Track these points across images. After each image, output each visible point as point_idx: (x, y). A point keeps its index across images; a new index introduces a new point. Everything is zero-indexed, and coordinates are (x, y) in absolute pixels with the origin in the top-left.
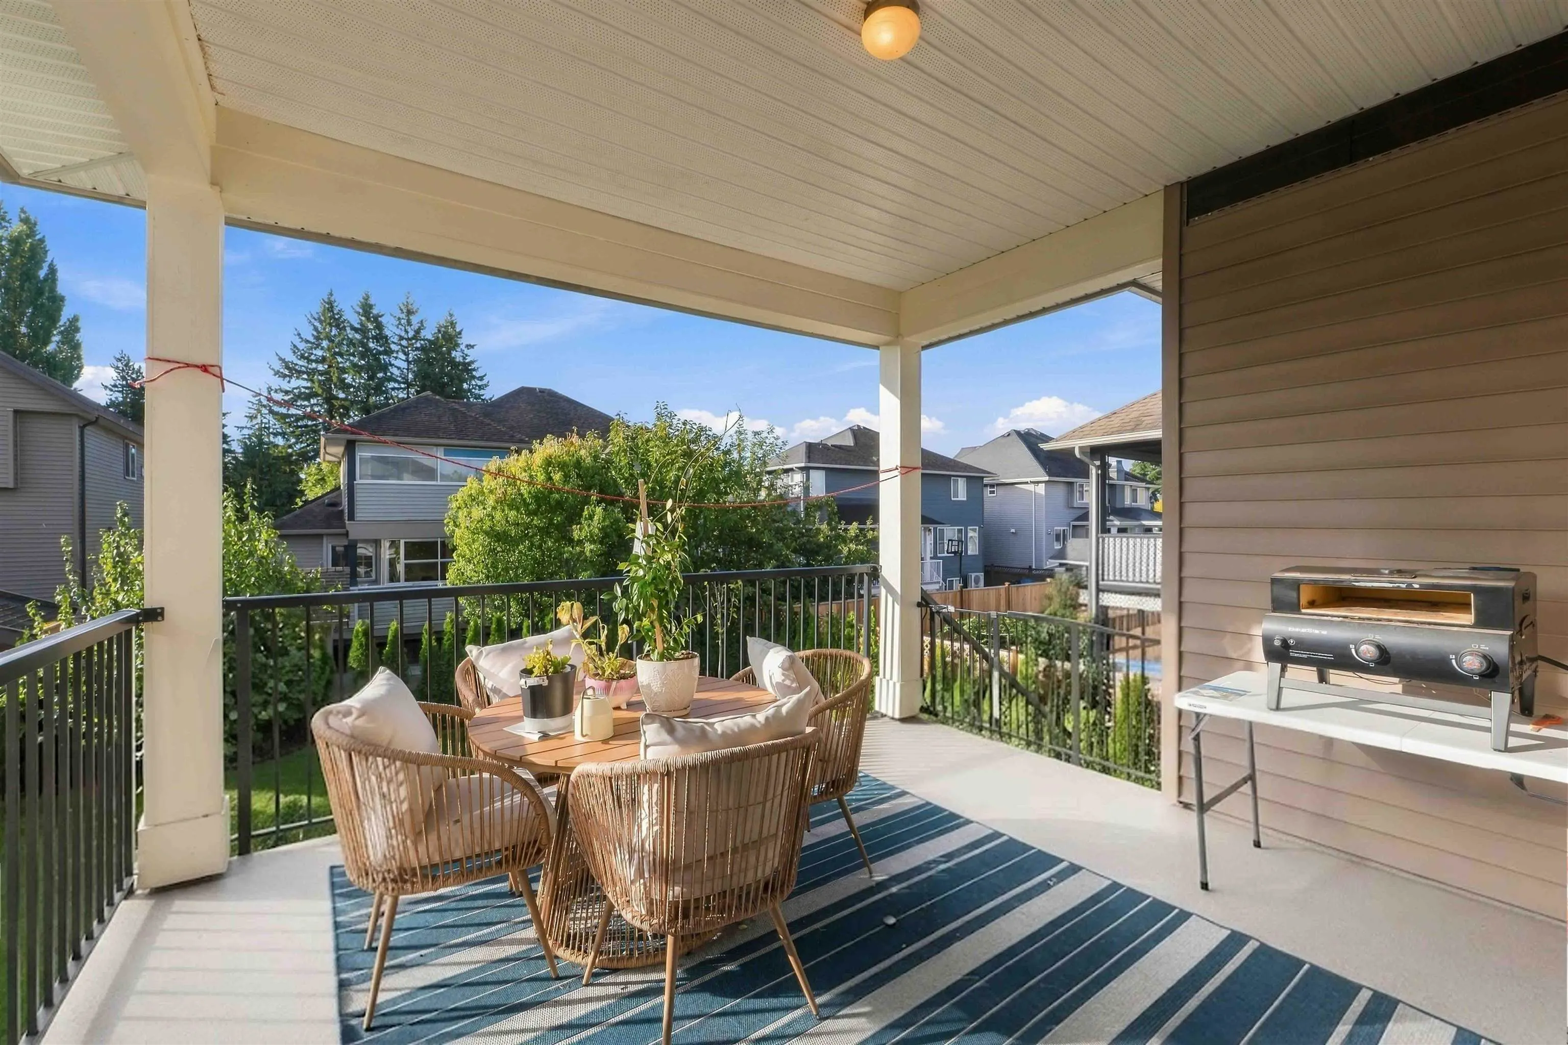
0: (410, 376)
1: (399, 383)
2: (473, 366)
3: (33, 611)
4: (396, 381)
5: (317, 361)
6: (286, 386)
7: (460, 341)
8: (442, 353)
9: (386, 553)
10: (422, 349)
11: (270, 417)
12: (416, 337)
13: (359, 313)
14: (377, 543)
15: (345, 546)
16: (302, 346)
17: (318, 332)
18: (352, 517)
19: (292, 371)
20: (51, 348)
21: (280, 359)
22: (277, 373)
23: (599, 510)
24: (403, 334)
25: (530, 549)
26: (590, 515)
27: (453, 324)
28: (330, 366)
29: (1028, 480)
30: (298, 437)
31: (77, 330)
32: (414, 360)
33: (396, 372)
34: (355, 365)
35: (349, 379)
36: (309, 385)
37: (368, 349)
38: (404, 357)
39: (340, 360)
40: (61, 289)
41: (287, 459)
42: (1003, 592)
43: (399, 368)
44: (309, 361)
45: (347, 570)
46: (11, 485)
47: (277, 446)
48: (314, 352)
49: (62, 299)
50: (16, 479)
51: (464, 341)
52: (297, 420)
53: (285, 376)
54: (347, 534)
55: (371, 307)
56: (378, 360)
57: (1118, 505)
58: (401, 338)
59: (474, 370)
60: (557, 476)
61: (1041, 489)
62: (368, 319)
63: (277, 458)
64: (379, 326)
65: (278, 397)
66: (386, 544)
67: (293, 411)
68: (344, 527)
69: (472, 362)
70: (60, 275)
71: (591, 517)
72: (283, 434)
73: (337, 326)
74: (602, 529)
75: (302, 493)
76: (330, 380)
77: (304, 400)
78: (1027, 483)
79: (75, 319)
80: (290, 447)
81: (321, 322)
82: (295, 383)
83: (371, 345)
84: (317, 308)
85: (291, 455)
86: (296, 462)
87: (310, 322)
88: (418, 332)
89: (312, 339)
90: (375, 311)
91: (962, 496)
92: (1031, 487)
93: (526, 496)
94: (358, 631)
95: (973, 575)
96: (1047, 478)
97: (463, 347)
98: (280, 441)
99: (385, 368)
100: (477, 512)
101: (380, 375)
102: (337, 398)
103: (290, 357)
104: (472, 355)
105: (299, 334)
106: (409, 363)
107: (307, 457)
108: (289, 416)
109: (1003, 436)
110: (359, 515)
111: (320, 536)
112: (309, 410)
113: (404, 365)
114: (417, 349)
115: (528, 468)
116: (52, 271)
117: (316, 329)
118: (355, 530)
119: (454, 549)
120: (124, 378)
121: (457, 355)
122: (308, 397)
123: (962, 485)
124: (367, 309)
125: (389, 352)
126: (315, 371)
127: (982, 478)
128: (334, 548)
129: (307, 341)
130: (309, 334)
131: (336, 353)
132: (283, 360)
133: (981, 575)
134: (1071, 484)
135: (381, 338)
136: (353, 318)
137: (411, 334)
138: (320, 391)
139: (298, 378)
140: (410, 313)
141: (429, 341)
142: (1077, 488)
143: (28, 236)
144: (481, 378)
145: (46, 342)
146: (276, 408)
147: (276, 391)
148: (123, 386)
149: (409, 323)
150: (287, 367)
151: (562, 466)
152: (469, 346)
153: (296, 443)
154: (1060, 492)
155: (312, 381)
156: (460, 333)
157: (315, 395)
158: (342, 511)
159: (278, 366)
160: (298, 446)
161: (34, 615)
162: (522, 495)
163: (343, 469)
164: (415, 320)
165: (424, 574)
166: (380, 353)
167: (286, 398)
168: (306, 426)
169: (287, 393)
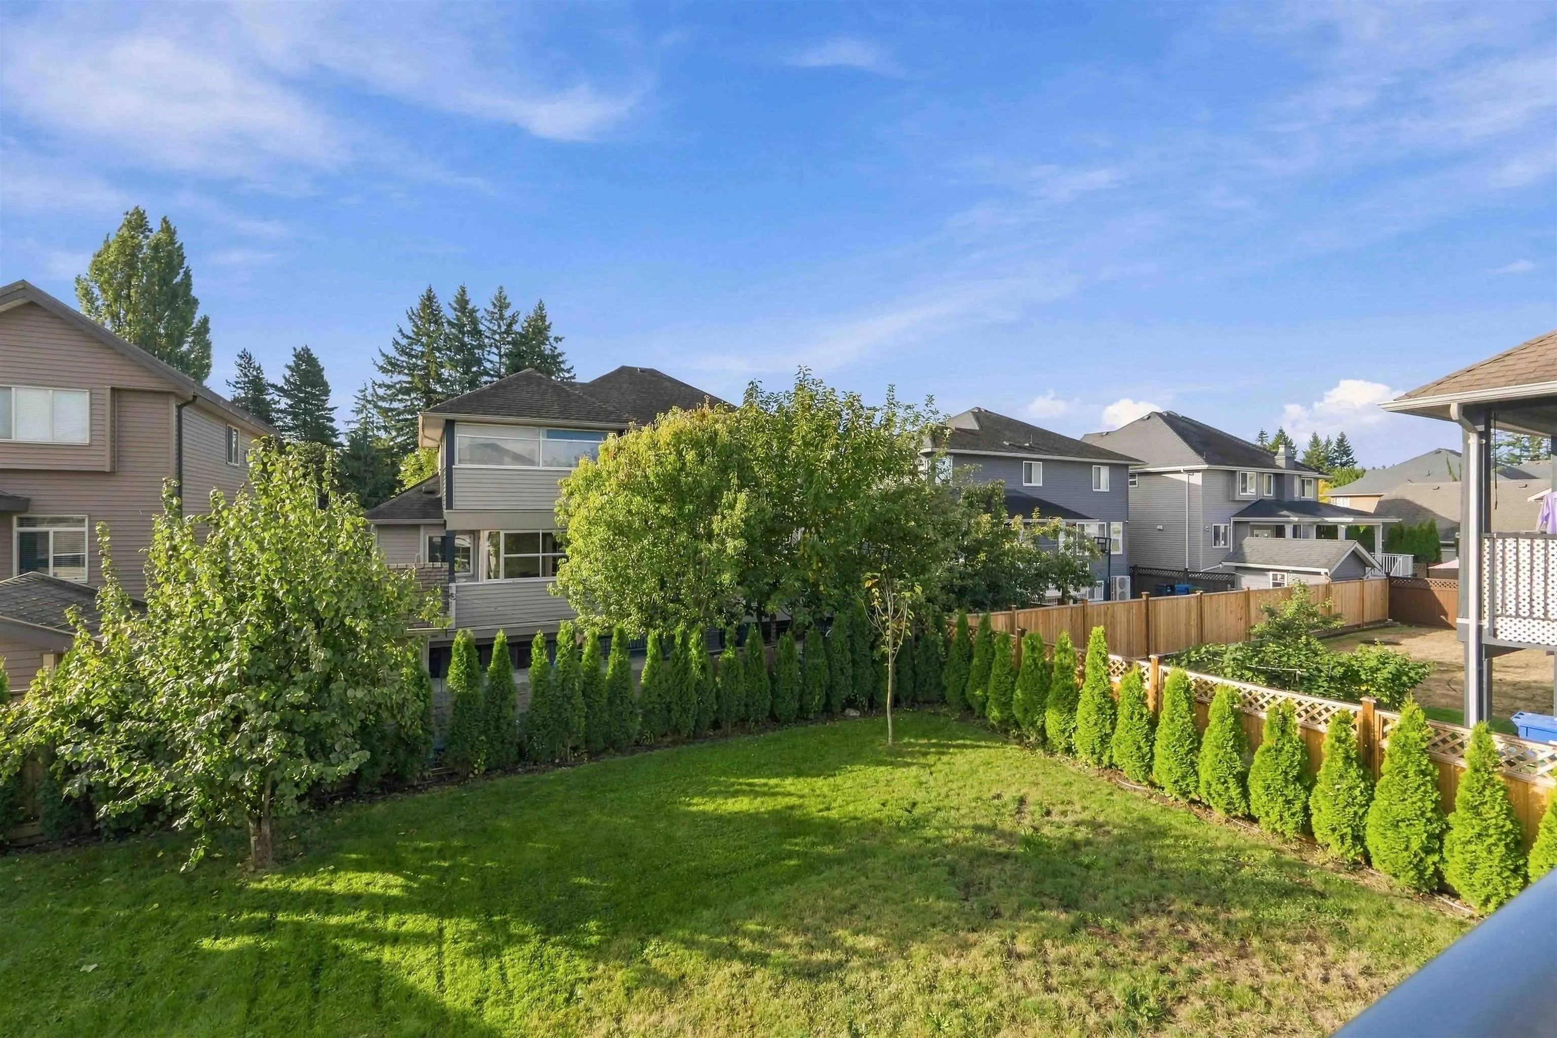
0: (503, 370)
1: (492, 376)
2: (560, 359)
3: (74, 619)
4: (488, 374)
5: (416, 357)
6: (388, 381)
7: (549, 334)
8: (532, 347)
9: (485, 546)
10: (514, 343)
11: (374, 411)
12: (508, 332)
13: (455, 309)
14: (474, 534)
15: (442, 538)
16: (404, 342)
17: (417, 327)
18: (450, 506)
19: (392, 366)
20: (185, 347)
21: (383, 355)
22: (381, 368)
23: (742, 497)
24: (496, 328)
25: (655, 545)
26: (730, 505)
27: (543, 318)
28: (428, 361)
29: (1181, 468)
30: (400, 430)
31: (207, 331)
32: (506, 355)
33: (488, 365)
34: (451, 359)
35: (445, 373)
36: (409, 379)
37: (464, 344)
38: (496, 351)
39: (437, 354)
40: (195, 292)
41: (388, 451)
42: (1194, 603)
43: (491, 362)
44: (410, 356)
45: (446, 566)
46: (108, 469)
47: (379, 439)
48: (415, 347)
49: (196, 302)
50: (113, 461)
51: (552, 334)
52: (399, 414)
53: (388, 371)
54: (444, 525)
55: (467, 302)
56: (473, 354)
57: (1287, 498)
58: (494, 332)
59: (563, 362)
60: (690, 456)
61: (1197, 479)
62: (463, 313)
63: (378, 450)
64: (474, 322)
65: (381, 392)
66: (484, 535)
67: (395, 405)
68: (441, 516)
69: (560, 355)
70: (194, 280)
71: (732, 507)
72: (385, 428)
73: (436, 322)
74: (746, 521)
75: (401, 483)
76: (428, 375)
77: (404, 394)
78: (1179, 472)
79: (206, 321)
80: (392, 440)
81: (421, 318)
82: (397, 378)
83: (466, 339)
84: (416, 304)
85: (392, 448)
86: (397, 454)
87: (411, 319)
88: (510, 325)
89: (412, 335)
90: (470, 307)
91: (1104, 487)
92: (1184, 477)
93: (652, 479)
94: (458, 644)
95: (1118, 578)
96: (1206, 466)
97: (552, 340)
98: (382, 434)
99: (479, 362)
100: (596, 499)
101: (474, 369)
102: (435, 392)
103: (392, 353)
104: (560, 347)
105: (401, 331)
106: (501, 356)
107: (407, 449)
108: (392, 410)
109: (1142, 419)
110: (458, 503)
111: (417, 527)
112: (409, 403)
113: (496, 359)
114: (509, 343)
115: (654, 445)
116: (187, 275)
117: (416, 326)
118: (453, 520)
119: (568, 542)
120: (246, 375)
121: (547, 349)
122: (407, 392)
123: (1105, 473)
124: (462, 303)
125: (481, 347)
126: (415, 366)
127: (1127, 466)
128: (430, 539)
129: (408, 337)
130: (409, 329)
131: (434, 349)
132: (387, 357)
133: (1128, 579)
134: (1233, 473)
135: (476, 333)
136: (449, 313)
137: (503, 328)
138: (420, 385)
139: (399, 373)
140: (501, 309)
141: (520, 334)
142: (1239, 478)
143: (168, 244)
144: (569, 371)
145: (180, 344)
146: (380, 403)
147: (380, 386)
148: (245, 383)
149: (502, 317)
150: (391, 363)
151: (696, 444)
152: (557, 339)
153: (398, 436)
154: (1220, 482)
155: (413, 376)
156: (549, 327)
157: (416, 389)
158: (440, 499)
159: (381, 361)
160: (399, 440)
161: (75, 623)
162: (646, 477)
163: (441, 456)
164: (507, 313)
165: (524, 569)
166: (473, 347)
167: (389, 392)
168: (406, 420)
169: (389, 387)
